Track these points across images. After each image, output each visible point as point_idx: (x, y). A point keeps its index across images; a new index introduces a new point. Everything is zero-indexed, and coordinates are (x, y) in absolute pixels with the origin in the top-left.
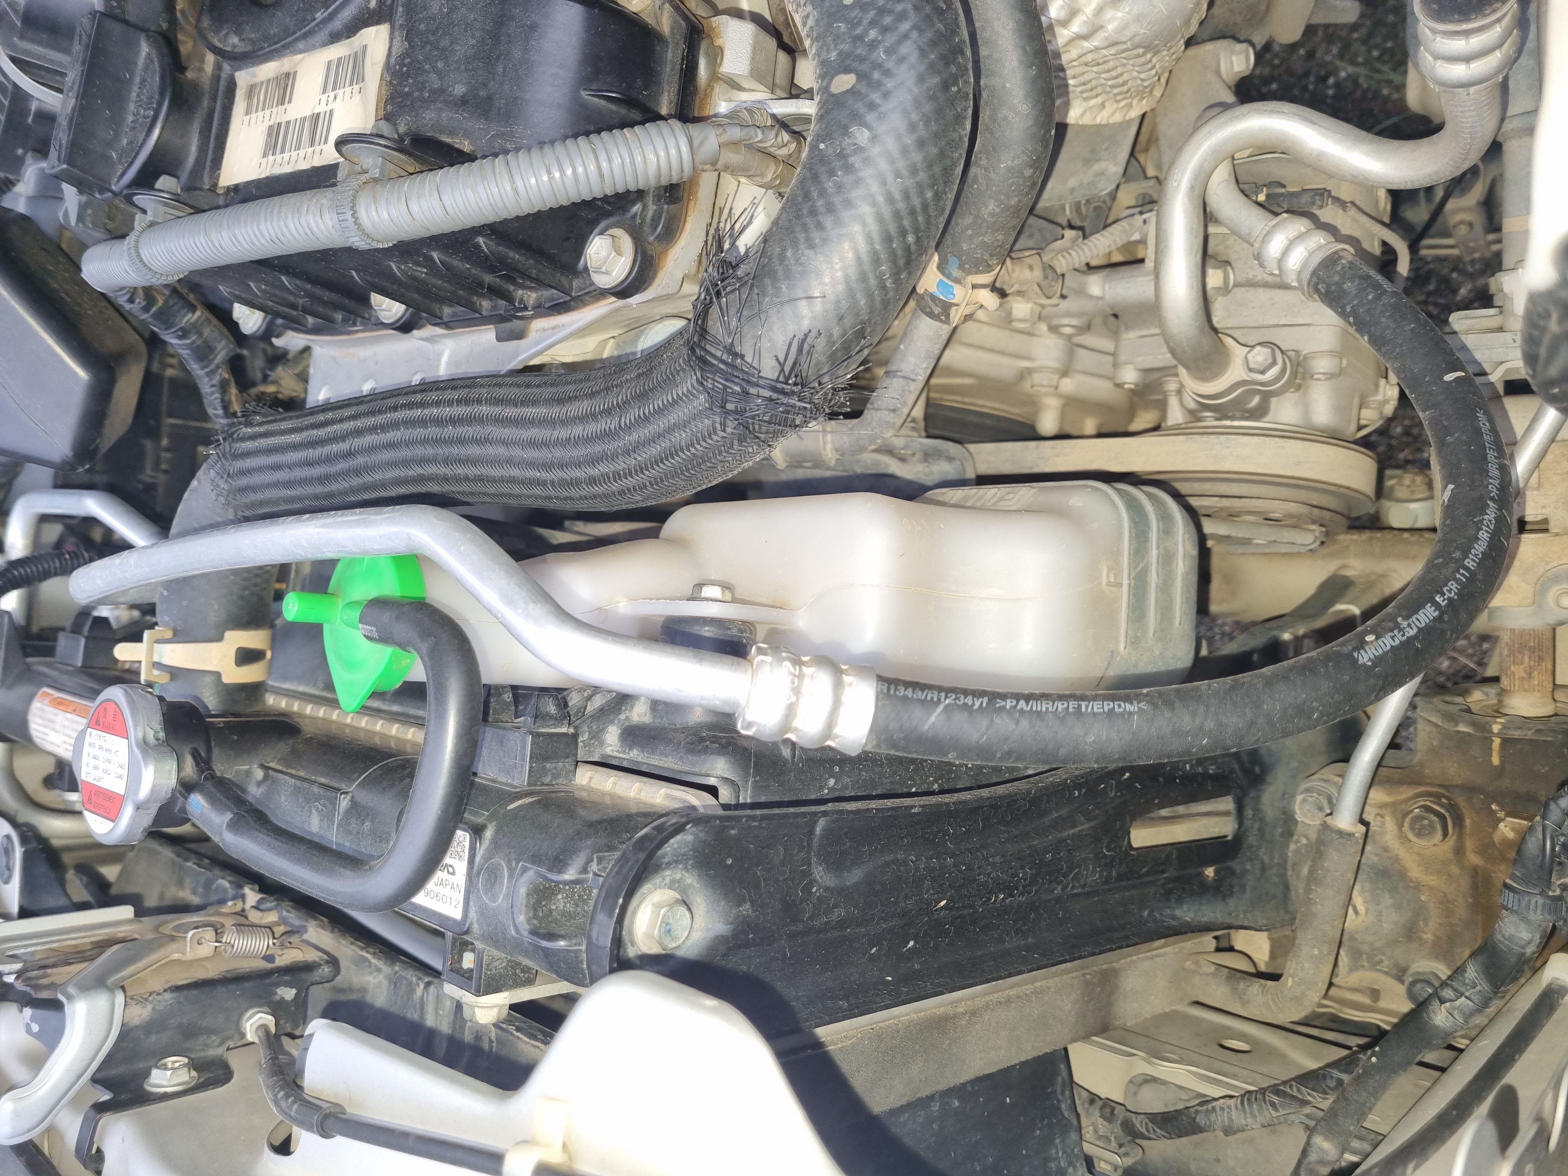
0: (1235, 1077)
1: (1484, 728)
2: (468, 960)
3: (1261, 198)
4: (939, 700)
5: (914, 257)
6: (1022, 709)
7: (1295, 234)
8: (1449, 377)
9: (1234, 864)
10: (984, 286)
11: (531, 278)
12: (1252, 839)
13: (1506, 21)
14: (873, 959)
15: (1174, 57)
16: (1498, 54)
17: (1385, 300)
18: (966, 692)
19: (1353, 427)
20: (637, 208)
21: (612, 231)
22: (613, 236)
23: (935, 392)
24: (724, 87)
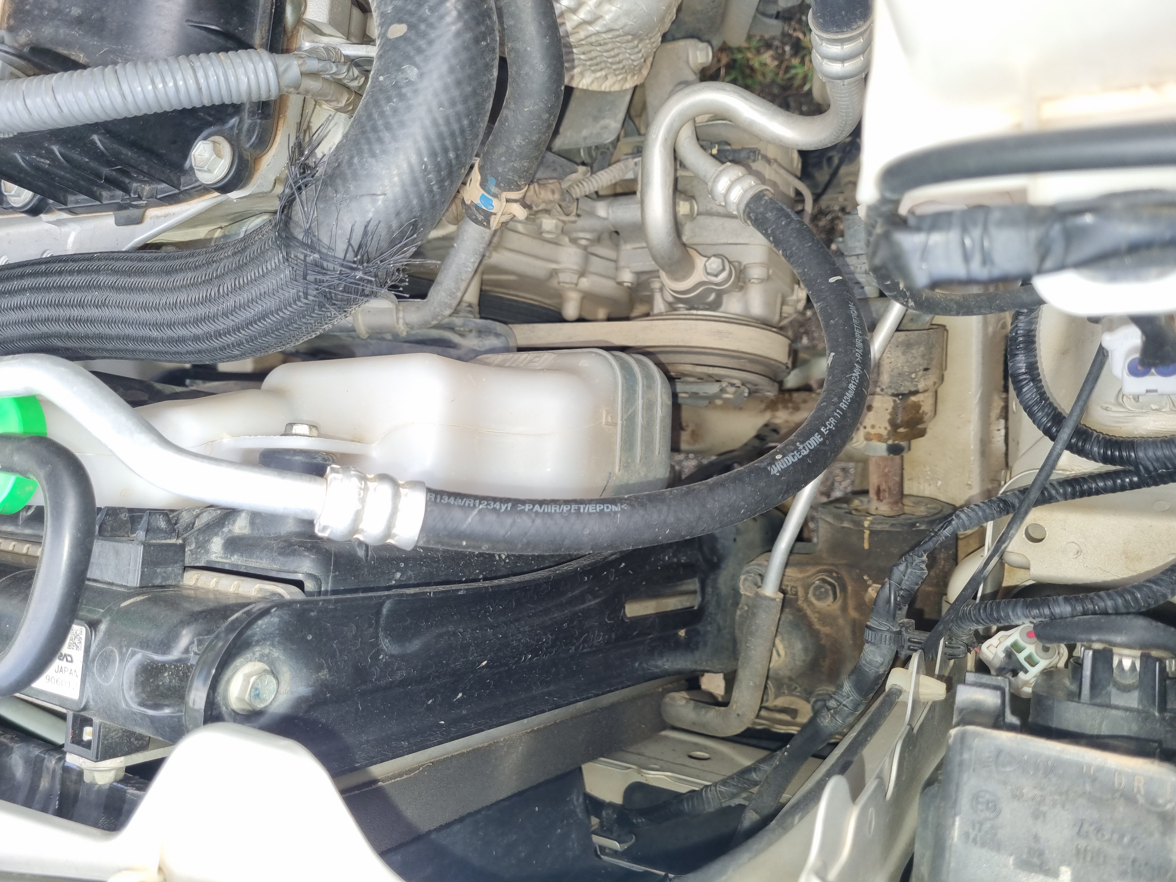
0: (697, 777)
1: (859, 524)
2: (88, 734)
3: (715, 151)
4: (474, 505)
5: (454, 169)
6: (537, 511)
7: (735, 177)
8: (832, 280)
9: (699, 627)
10: (515, 201)
11: (142, 172)
12: (711, 608)
14: (429, 708)
15: (654, 45)
17: (793, 225)
18: (495, 500)
19: (777, 318)
20: (234, 120)
21: (213, 138)
22: (214, 142)
23: (487, 285)
24: (308, 31)
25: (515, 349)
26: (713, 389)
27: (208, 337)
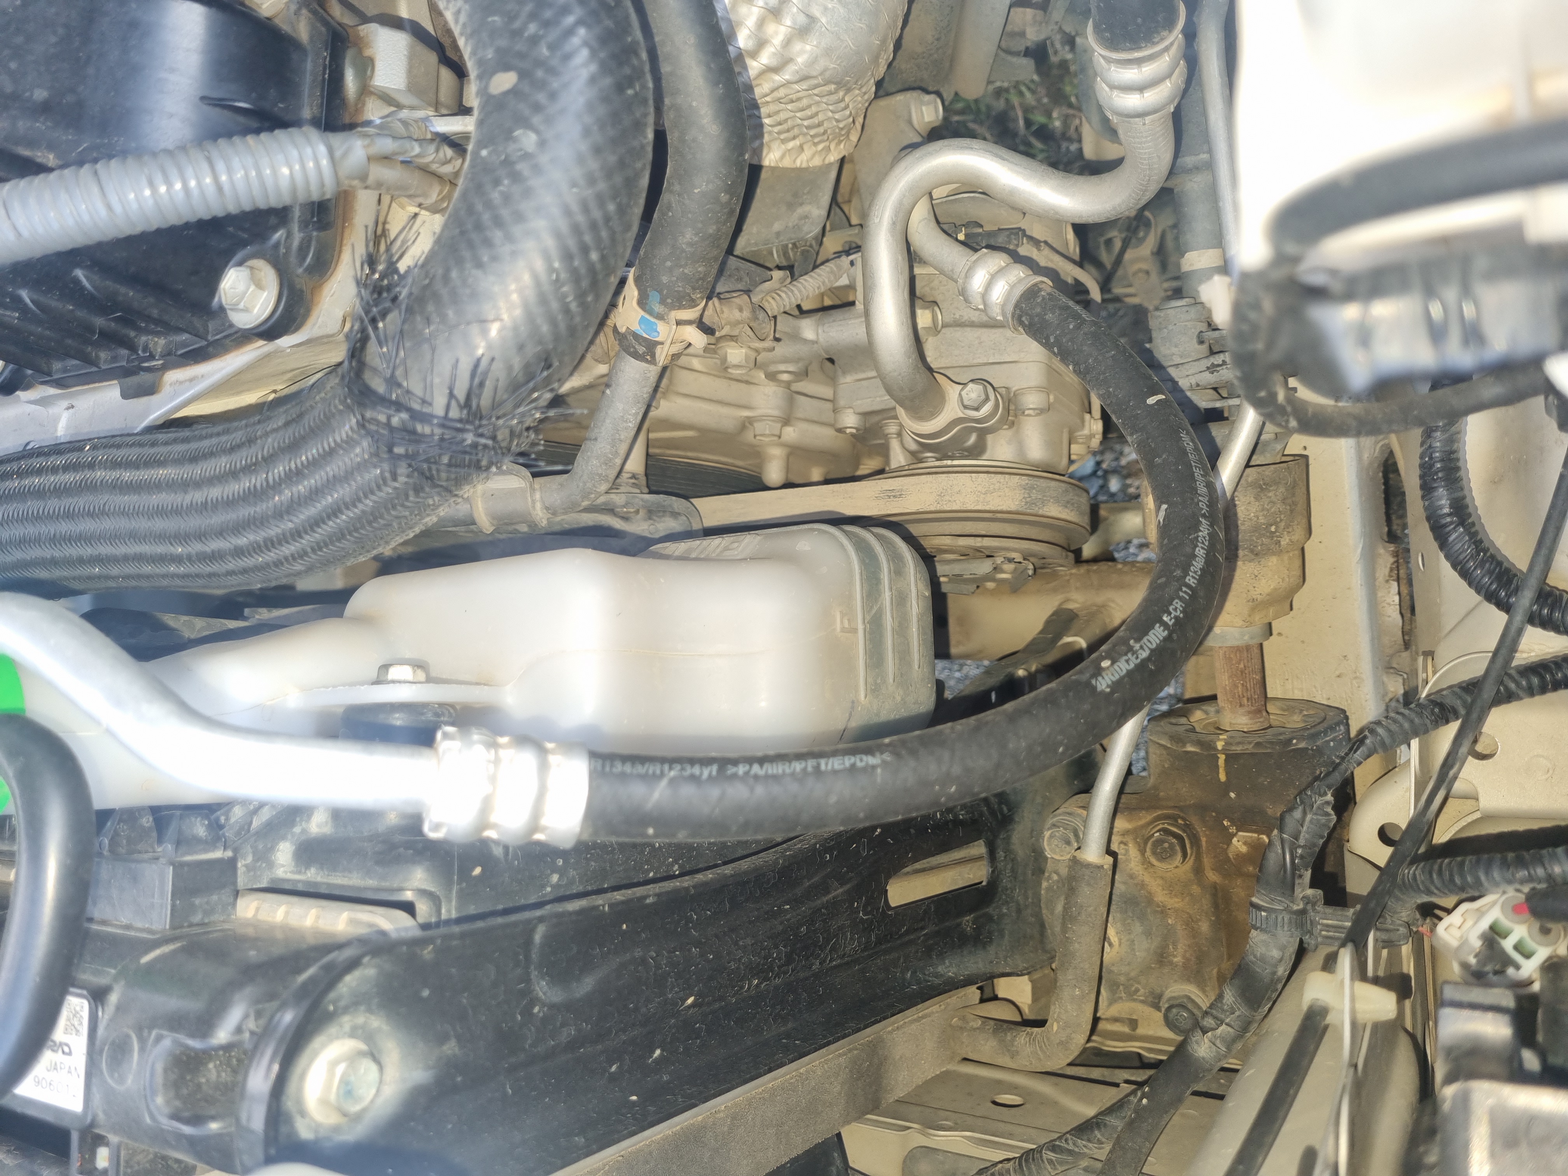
1: (1208, 746)
2: (101, 1159)
3: (961, 237)
4: (662, 772)
6: (756, 774)
7: (996, 268)
8: (1151, 401)
9: (991, 910)
10: (689, 323)
11: (152, 320)
12: (1005, 882)
13: (1173, 50)
14: (613, 1078)
15: (866, 97)
16: (1168, 83)
17: (1085, 329)
18: (692, 761)
19: (1065, 461)
20: (279, 235)
21: (250, 263)
22: (251, 268)
23: (654, 447)
24: (379, 103)
25: (701, 533)
26: (984, 567)
27: (256, 548)
